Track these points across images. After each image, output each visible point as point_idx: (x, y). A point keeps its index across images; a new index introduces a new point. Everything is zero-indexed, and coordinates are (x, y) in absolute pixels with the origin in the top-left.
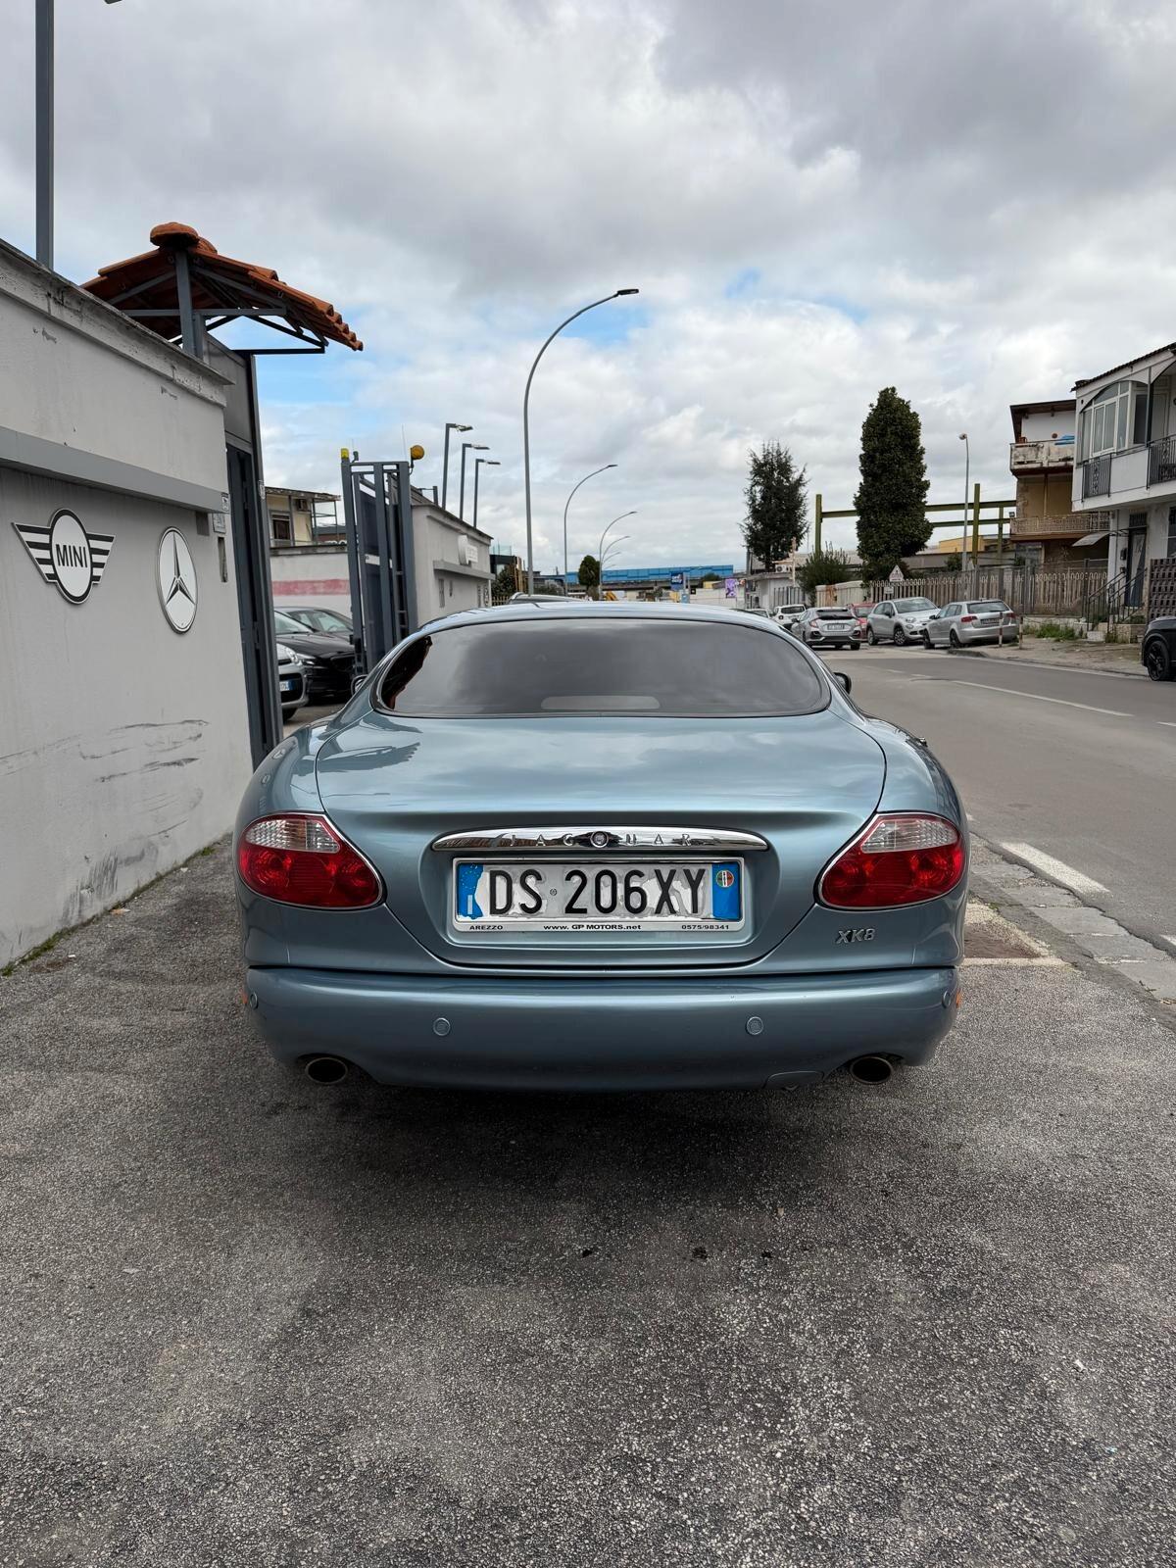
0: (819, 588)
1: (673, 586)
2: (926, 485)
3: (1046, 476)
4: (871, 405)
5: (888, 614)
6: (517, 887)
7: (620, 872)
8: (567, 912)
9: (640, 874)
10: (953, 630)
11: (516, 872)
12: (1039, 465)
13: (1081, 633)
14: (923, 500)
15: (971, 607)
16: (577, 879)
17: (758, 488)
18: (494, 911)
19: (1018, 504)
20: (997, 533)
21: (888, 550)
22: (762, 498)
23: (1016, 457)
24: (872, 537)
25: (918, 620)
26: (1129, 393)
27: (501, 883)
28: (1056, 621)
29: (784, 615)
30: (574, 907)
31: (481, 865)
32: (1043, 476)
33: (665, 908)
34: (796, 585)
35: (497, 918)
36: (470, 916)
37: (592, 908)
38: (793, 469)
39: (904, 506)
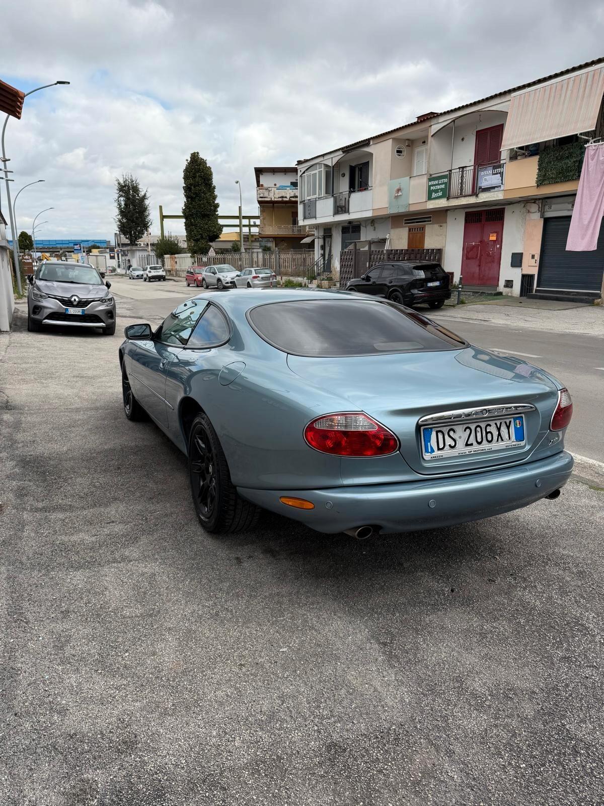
0: (166, 256)
1: (75, 251)
2: (217, 206)
3: (273, 205)
4: (187, 160)
5: (213, 273)
6: (446, 437)
7: (483, 425)
8: (466, 446)
9: (490, 425)
10: (248, 282)
11: (445, 430)
12: (270, 199)
13: (305, 285)
14: (217, 213)
15: (257, 271)
16: (468, 431)
17: (122, 199)
18: (439, 449)
19: (261, 218)
20: (248, 231)
21: (202, 238)
22: (125, 204)
23: (260, 194)
24: (193, 231)
25: (229, 277)
26: (323, 169)
27: (440, 436)
28: (292, 278)
29: (152, 271)
30: (469, 443)
31: (431, 428)
32: (272, 204)
33: (500, 439)
34: (153, 254)
35: (440, 452)
36: (430, 453)
37: (475, 443)
38: (141, 190)
39: (208, 216)
